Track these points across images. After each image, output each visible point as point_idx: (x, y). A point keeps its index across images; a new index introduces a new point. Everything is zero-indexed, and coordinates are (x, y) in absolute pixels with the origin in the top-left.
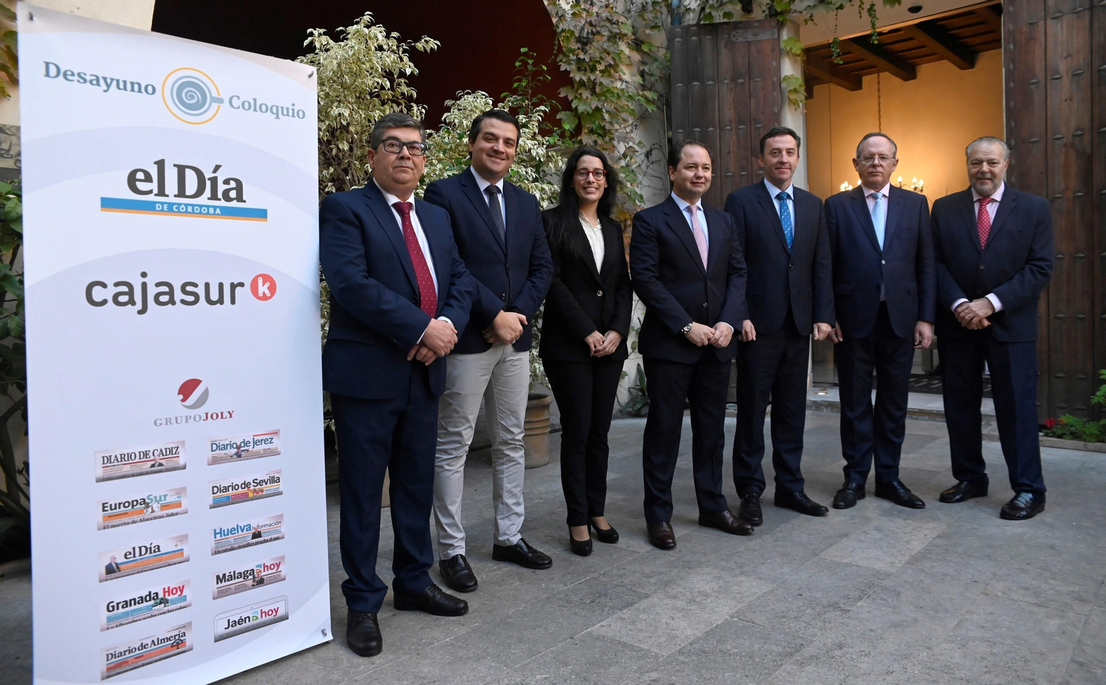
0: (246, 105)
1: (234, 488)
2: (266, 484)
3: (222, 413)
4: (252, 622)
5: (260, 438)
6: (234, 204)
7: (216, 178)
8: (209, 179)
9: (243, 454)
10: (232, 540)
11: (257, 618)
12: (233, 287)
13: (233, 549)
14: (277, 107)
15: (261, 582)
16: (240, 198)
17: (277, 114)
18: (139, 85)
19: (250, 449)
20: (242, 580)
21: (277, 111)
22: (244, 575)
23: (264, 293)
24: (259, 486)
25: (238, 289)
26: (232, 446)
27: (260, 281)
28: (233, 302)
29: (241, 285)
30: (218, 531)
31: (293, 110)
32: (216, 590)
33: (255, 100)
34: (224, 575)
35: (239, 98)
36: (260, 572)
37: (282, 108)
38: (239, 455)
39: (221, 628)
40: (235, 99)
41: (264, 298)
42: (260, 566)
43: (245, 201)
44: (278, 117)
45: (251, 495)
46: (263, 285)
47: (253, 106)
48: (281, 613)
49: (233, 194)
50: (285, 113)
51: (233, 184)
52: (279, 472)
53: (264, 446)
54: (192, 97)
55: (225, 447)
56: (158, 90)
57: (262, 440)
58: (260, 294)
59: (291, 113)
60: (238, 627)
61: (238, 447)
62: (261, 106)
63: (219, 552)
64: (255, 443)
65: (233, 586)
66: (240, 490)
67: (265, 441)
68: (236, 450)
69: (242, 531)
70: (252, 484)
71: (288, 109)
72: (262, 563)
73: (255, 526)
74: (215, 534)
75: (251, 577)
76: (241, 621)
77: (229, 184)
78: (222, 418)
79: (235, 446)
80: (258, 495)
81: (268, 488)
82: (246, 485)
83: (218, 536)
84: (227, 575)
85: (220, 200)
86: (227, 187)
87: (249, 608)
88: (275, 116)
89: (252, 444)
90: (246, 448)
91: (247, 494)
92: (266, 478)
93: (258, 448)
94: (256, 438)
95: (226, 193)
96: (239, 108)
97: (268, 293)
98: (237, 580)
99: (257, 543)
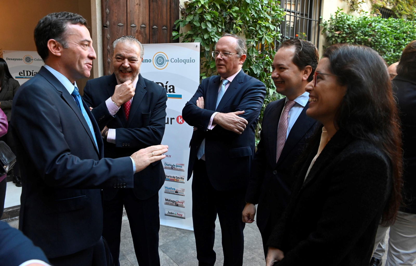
0: (176, 61)
1: (170, 177)
2: (180, 179)
3: (168, 155)
4: (174, 215)
5: (178, 165)
6: (172, 93)
7: (167, 85)
8: (165, 86)
9: (173, 168)
10: (170, 191)
11: (176, 215)
12: (171, 119)
13: (170, 193)
14: (185, 60)
15: (177, 205)
16: (173, 92)
17: (185, 62)
18: (147, 60)
19: (175, 167)
20: (172, 202)
21: (185, 61)
22: (173, 201)
23: (180, 122)
24: (177, 179)
25: (173, 120)
26: (170, 165)
27: (179, 118)
28: (171, 124)
29: (174, 119)
30: (166, 187)
31: (191, 60)
32: (165, 202)
33: (178, 58)
34: (167, 199)
35: (173, 59)
36: (177, 202)
37: (187, 60)
38: (172, 168)
39: (167, 213)
40: (172, 59)
41: (180, 123)
42: (177, 201)
43: (175, 93)
44: (185, 63)
45: (175, 180)
46: (180, 119)
47: (178, 61)
48: (183, 216)
49: (172, 90)
50: (188, 62)
51: (172, 87)
52: (184, 176)
53: (179, 168)
54: (160, 61)
55: (168, 165)
56: (152, 61)
57: (179, 166)
58: (179, 122)
59: (190, 61)
60: (171, 214)
61: (172, 166)
62: (180, 60)
63: (166, 193)
64: (177, 166)
65: (170, 203)
66: (172, 178)
67: (180, 166)
68: (171, 167)
69: (173, 189)
70: (176, 178)
71: (189, 60)
72: (178, 200)
73: (176, 189)
74: (165, 188)
75: (174, 203)
76: (171, 213)
77: (170, 87)
78: (168, 157)
79: (171, 165)
80: (177, 181)
81: (180, 180)
82: (174, 177)
83: (166, 188)
84: (168, 199)
85: (168, 92)
86: (170, 88)
87: (174, 211)
88: (184, 63)
89: (176, 166)
90: (174, 167)
91: (174, 180)
92: (180, 177)
93: (177, 168)
94: (177, 165)
95: (170, 90)
96: (173, 62)
97: (182, 122)
98: (171, 202)
99: (176, 194)
